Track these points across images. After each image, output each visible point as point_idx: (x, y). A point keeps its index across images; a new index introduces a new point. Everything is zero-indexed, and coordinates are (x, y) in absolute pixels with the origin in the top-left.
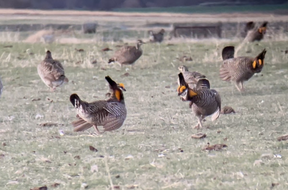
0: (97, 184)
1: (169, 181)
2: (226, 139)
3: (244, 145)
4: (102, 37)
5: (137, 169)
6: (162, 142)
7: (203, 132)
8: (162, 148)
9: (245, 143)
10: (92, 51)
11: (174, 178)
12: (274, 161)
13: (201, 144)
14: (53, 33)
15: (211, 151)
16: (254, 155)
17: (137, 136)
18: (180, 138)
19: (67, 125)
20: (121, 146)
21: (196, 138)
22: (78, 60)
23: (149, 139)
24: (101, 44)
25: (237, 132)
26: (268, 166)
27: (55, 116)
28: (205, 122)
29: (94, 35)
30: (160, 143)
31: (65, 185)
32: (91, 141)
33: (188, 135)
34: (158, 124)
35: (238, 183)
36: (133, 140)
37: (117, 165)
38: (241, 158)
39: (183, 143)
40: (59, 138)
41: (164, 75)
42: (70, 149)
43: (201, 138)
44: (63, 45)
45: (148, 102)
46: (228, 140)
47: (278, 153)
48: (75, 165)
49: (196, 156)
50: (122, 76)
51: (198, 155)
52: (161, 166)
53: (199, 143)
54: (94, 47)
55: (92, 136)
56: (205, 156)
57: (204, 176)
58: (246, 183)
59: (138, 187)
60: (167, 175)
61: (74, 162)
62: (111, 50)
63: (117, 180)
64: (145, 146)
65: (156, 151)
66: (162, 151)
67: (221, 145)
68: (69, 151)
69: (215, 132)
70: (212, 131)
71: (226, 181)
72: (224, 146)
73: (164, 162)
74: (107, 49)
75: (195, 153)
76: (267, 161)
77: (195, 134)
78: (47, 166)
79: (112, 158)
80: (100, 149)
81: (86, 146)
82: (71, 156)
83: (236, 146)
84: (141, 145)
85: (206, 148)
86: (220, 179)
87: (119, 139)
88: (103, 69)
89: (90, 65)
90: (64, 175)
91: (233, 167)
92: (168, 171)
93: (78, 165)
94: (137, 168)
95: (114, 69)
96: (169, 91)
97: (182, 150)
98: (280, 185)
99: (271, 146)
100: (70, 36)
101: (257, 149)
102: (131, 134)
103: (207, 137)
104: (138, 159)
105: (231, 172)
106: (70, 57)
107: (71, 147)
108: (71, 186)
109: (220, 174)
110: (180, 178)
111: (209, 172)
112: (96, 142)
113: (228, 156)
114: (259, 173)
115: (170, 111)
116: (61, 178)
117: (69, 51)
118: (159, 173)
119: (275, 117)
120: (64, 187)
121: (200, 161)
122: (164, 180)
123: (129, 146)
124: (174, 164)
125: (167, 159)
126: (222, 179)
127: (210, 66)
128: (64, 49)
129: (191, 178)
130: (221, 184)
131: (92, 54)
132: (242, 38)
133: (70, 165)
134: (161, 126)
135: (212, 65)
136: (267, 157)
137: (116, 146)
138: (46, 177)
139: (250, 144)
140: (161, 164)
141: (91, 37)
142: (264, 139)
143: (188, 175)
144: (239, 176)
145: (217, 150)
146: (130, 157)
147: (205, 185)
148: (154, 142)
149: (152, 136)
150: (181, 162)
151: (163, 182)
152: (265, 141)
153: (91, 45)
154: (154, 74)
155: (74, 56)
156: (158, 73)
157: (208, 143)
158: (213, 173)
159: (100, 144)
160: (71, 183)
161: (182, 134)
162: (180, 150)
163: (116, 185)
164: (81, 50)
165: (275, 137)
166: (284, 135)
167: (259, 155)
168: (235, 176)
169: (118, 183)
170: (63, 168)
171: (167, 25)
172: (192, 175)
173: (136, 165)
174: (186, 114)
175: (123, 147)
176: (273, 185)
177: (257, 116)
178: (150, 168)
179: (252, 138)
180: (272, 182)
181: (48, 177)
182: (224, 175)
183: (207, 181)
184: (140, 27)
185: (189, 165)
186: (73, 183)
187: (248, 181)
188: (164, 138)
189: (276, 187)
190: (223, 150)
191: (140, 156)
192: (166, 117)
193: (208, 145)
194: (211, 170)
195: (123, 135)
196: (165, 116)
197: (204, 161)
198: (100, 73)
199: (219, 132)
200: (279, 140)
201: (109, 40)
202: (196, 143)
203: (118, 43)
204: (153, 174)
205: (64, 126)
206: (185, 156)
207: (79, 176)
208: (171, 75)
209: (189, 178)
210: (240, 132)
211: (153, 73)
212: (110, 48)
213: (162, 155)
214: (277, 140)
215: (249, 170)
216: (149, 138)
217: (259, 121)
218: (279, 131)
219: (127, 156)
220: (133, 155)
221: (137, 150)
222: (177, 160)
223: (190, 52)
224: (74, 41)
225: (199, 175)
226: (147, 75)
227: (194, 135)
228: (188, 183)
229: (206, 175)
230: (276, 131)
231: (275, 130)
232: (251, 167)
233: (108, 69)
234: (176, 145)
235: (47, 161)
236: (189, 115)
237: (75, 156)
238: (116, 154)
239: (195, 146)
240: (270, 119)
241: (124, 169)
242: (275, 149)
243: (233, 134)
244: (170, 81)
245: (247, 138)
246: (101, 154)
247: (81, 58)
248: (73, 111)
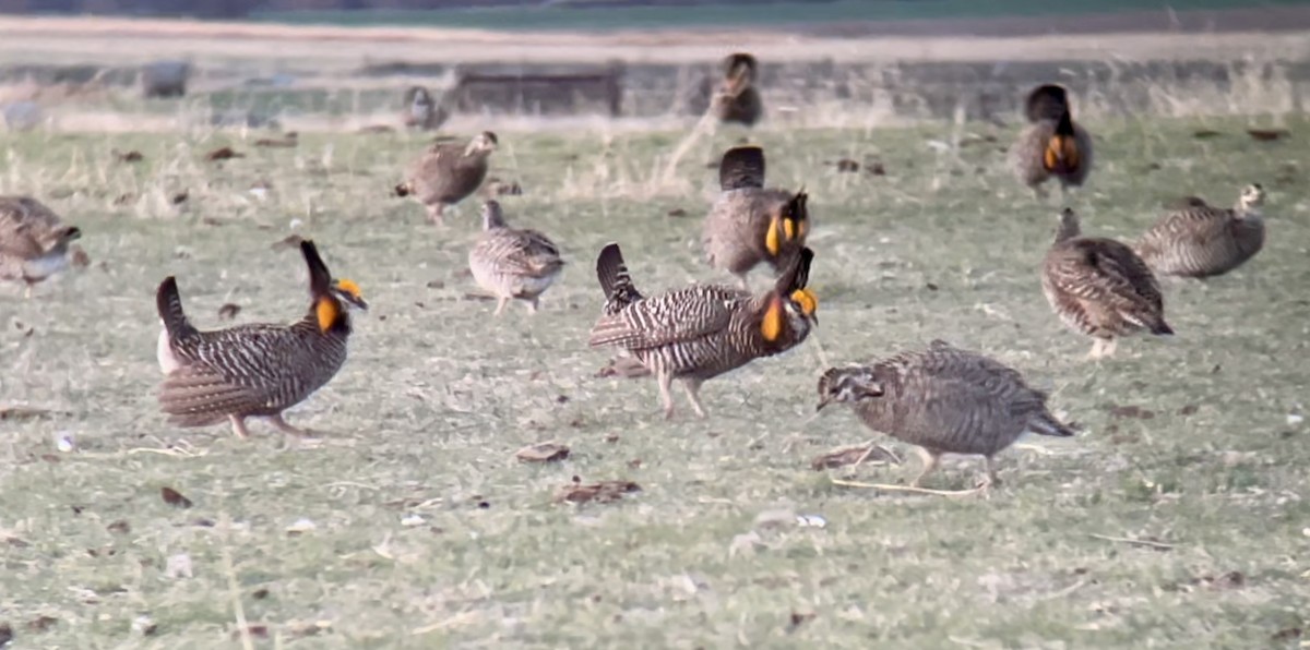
0: (187, 621)
1: (439, 608)
2: (638, 462)
3: (698, 482)
4: (209, 112)
5: (329, 568)
6: (417, 473)
7: (558, 441)
8: (417, 495)
9: (700, 477)
10: (170, 158)
11: (456, 598)
12: (801, 537)
13: (549, 480)
14: (36, 96)
15: (585, 505)
16: (732, 515)
17: (328, 452)
18: (479, 460)
19: (84, 416)
20: (271, 485)
21: (532, 460)
22: (123, 191)
23: (372, 465)
24: (205, 135)
25: (675, 440)
26: (777, 553)
27: (41, 385)
28: (566, 405)
29: (181, 103)
30: (411, 477)
31: (78, 621)
32: (167, 471)
33: (505, 448)
34: (402, 412)
35: (676, 612)
36: (315, 466)
37: (259, 553)
38: (686, 527)
39: (487, 478)
40: (54, 459)
41: (423, 244)
42: (92, 499)
43: (551, 459)
44: (71, 138)
45: (368, 337)
46: (643, 466)
47: (812, 512)
48: (112, 553)
49: (533, 523)
50: (276, 247)
51: (541, 517)
52: (411, 557)
53: (544, 476)
54: (181, 145)
55: (170, 452)
56: (566, 522)
57: (559, 591)
58: (703, 615)
59: (330, 630)
60: (433, 587)
61: (109, 545)
62: (241, 156)
63: (257, 607)
64: (356, 487)
65: (396, 503)
66: (415, 504)
67: (620, 484)
68: (88, 506)
69: (600, 439)
70: (587, 436)
71: (638, 605)
72: (631, 487)
73: (423, 541)
74: (226, 154)
75: (529, 512)
76: (776, 538)
77: (529, 447)
78: (12, 556)
79: (243, 530)
80: (201, 497)
81: (148, 489)
82: (97, 522)
83: (671, 487)
84: (341, 485)
85: (568, 492)
86: (614, 601)
87: (266, 464)
88: (212, 222)
89: (164, 207)
90: (71, 588)
91: (659, 562)
92: (437, 575)
93: (124, 552)
94: (330, 563)
95: (247, 220)
96: (440, 299)
97: (483, 501)
98: (818, 621)
99: (789, 485)
100: (97, 105)
101: (742, 499)
102: (309, 447)
103: (572, 459)
104: (331, 533)
105: (655, 576)
106: (93, 179)
107: (99, 493)
108: (96, 627)
109: (614, 583)
110: (477, 596)
111: (579, 577)
112: (188, 474)
113: (643, 523)
114: (749, 579)
115: (442, 369)
116: (63, 598)
117: (90, 159)
118: (405, 580)
119: (802, 388)
120: (71, 631)
121: (546, 539)
122: (421, 603)
123: (300, 487)
124: (459, 550)
125: (432, 534)
126: (621, 600)
127: (584, 214)
128: (76, 151)
129: (516, 598)
130: (618, 619)
131: (173, 169)
132: (690, 118)
133: (92, 552)
134: (413, 417)
135: (590, 211)
136: (776, 525)
137: (255, 489)
138: (10, 596)
139: (718, 480)
140: (411, 550)
141: (169, 111)
142: (765, 462)
143: (504, 587)
144: (682, 590)
145: (604, 502)
146: (303, 524)
147: (563, 621)
148: (388, 473)
149: (382, 455)
150: (481, 543)
151: (416, 611)
152: (769, 469)
153: (169, 138)
154: (387, 241)
155: (110, 177)
156: (401, 236)
157: (576, 479)
158: (591, 580)
159: (202, 480)
160: (96, 617)
161: (485, 445)
162: (477, 502)
163: (253, 624)
164: (133, 157)
165: (804, 458)
166: (834, 451)
167: (748, 517)
168: (668, 590)
169: (263, 613)
170: (67, 562)
171: (434, 69)
172: (519, 587)
173: (326, 552)
174: (500, 379)
175: (280, 492)
176: (796, 619)
177: (744, 386)
178: (373, 564)
179: (724, 459)
180: (793, 609)
181: (18, 596)
182: (630, 585)
183: (571, 607)
184: (338, 75)
185: (510, 551)
186: (104, 617)
187: (711, 606)
188: (422, 461)
189: (807, 627)
190: (625, 501)
191: (338, 522)
192: (430, 389)
193: (574, 484)
194: (585, 570)
195: (279, 451)
196: (427, 385)
197: (562, 539)
198: (202, 236)
199: (613, 440)
200: (819, 467)
201: (231, 121)
202: (534, 477)
203: (262, 132)
204: (385, 585)
205: (73, 419)
206: (493, 522)
207: (125, 591)
208: (448, 244)
209: (510, 598)
210: (683, 438)
211: (383, 235)
212: (237, 149)
213: (416, 520)
214: (810, 466)
215: (715, 570)
216: (371, 460)
217: (749, 401)
218: (816, 437)
219: (293, 522)
220: (313, 519)
221: (329, 502)
222: (468, 535)
223: (513, 164)
224: (109, 122)
225: (544, 586)
226: (362, 244)
227: (527, 451)
228: (507, 613)
229: (566, 587)
230: (806, 437)
231: (804, 432)
232: (721, 559)
233: (228, 222)
234: (465, 484)
235: (11, 541)
236: (509, 379)
237: (110, 522)
238: (254, 513)
239: (529, 486)
240: (788, 396)
241: (283, 569)
242: (802, 497)
243: (660, 447)
244: (445, 264)
245: (709, 458)
246: (203, 514)
247: (134, 180)
248: (104, 369)
